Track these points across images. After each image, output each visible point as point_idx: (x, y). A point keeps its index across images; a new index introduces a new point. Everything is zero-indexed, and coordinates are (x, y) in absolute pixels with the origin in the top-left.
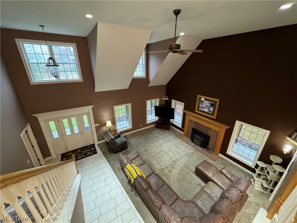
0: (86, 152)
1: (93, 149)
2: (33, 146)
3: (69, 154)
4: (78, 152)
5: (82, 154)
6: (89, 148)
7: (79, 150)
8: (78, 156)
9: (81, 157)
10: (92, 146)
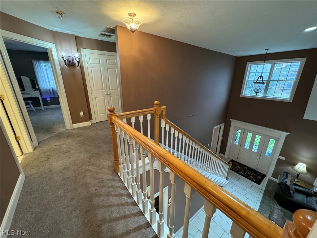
0: (250, 174)
1: (260, 178)
2: (218, 140)
3: (236, 164)
4: (244, 168)
5: (245, 172)
6: (257, 174)
7: (246, 167)
8: (241, 171)
9: (242, 174)
10: (262, 175)
